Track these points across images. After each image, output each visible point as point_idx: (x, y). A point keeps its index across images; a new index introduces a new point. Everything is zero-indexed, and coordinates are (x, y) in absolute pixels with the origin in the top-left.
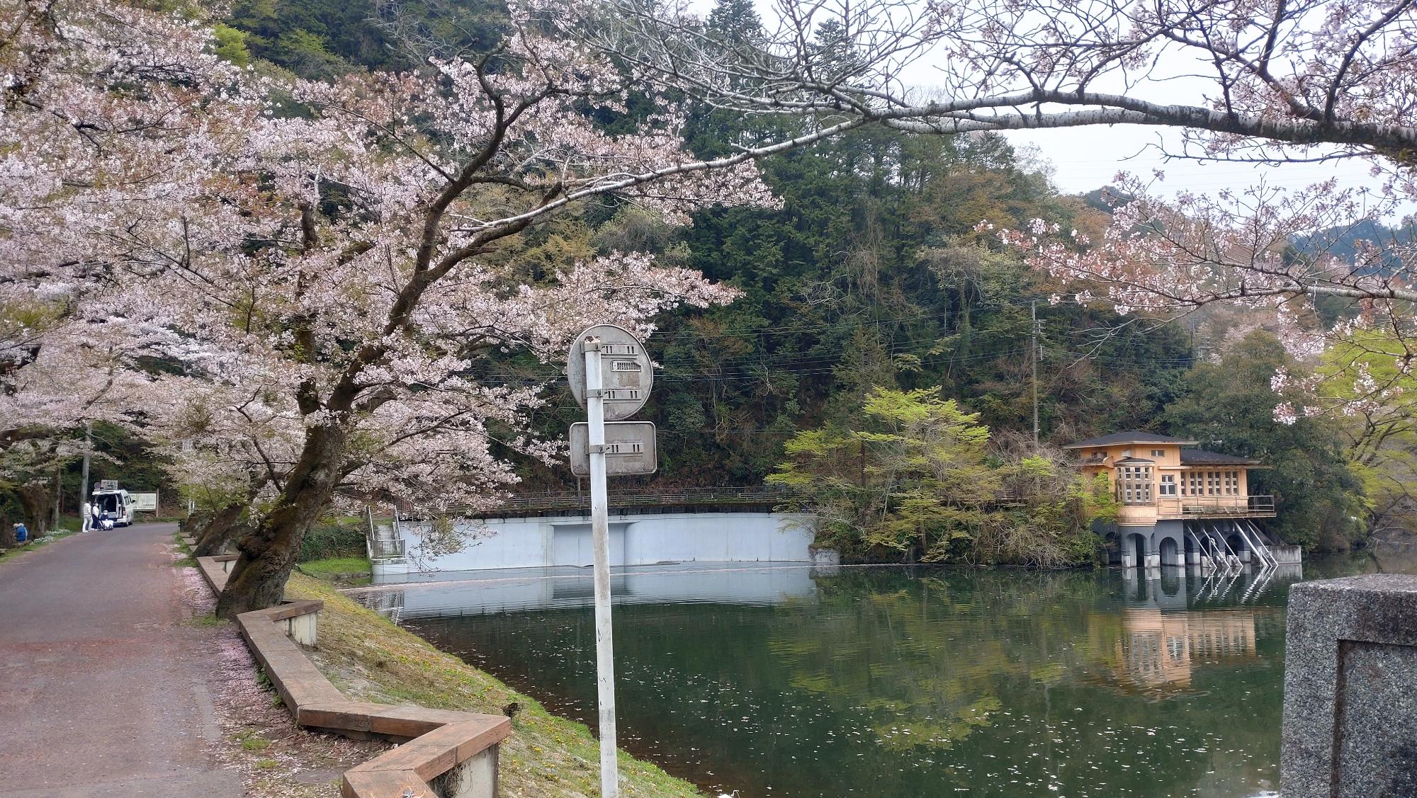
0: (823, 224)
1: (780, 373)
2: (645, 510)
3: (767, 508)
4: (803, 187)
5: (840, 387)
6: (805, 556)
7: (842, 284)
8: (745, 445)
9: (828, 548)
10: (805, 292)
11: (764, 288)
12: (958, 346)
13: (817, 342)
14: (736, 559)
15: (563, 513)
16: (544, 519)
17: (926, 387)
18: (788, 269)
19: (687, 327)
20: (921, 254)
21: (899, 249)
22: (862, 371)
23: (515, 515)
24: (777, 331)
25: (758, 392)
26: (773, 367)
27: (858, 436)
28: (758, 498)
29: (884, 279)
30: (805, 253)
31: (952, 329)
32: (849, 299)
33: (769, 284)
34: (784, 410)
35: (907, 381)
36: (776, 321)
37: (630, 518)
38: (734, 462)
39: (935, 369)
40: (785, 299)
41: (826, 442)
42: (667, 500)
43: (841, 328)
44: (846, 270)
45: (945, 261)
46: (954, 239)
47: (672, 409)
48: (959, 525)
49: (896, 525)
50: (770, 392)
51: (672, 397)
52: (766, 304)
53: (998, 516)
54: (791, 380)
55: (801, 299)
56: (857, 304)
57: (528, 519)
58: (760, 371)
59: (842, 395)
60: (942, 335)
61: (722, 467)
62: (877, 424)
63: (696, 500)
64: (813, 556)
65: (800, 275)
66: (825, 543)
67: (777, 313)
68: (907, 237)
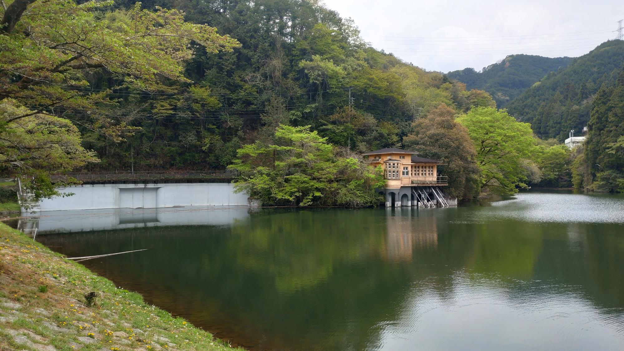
0: (256, 47)
1: (234, 117)
2: (167, 181)
3: (228, 181)
4: (247, 28)
5: (264, 125)
6: (246, 203)
7: (265, 76)
8: (216, 151)
9: (258, 199)
10: (247, 78)
11: (227, 75)
12: (317, 109)
13: (253, 104)
14: (212, 204)
15: (125, 182)
16: (114, 185)
17: (303, 126)
18: (239, 67)
19: (189, 92)
20: (302, 64)
21: (291, 61)
22: (275, 117)
23: (99, 183)
24: (234, 96)
25: (224, 125)
26: (232, 114)
27: (273, 147)
28: (222, 176)
29: (285, 75)
30: (248, 59)
31: (314, 100)
32: (268, 83)
33: (230, 74)
34: (236, 135)
35: (295, 123)
36: (233, 92)
37: (159, 185)
38: (211, 158)
39: (306, 119)
40: (237, 80)
41: (258, 149)
42: (178, 176)
43: (264, 96)
44: (267, 70)
45: (312, 68)
46: (317, 57)
47: (181, 132)
48: (318, 189)
49: (288, 188)
50: (230, 126)
51: (181, 127)
52: (228, 83)
53: (335, 185)
54: (240, 121)
55: (245, 81)
56: (271, 86)
57: (106, 185)
58: (225, 116)
59: (264, 128)
60: (309, 103)
61: (205, 161)
62: (281, 141)
63: (192, 177)
64: (250, 203)
65: (244, 70)
66: (256, 197)
67: (234, 88)
68: (295, 56)
